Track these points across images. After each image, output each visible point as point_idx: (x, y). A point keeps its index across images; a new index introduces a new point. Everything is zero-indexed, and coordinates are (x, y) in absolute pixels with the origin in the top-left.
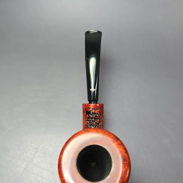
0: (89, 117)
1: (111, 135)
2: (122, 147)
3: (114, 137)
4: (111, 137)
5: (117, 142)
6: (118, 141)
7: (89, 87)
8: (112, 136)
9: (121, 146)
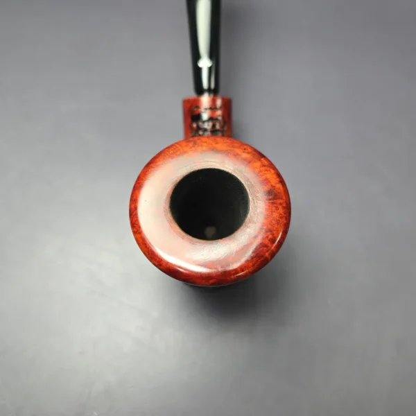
0: (199, 128)
1: (245, 147)
2: (273, 171)
3: (254, 153)
4: (246, 151)
5: (260, 160)
6: (263, 159)
7: (196, 56)
8: (250, 150)
9: (269, 169)
